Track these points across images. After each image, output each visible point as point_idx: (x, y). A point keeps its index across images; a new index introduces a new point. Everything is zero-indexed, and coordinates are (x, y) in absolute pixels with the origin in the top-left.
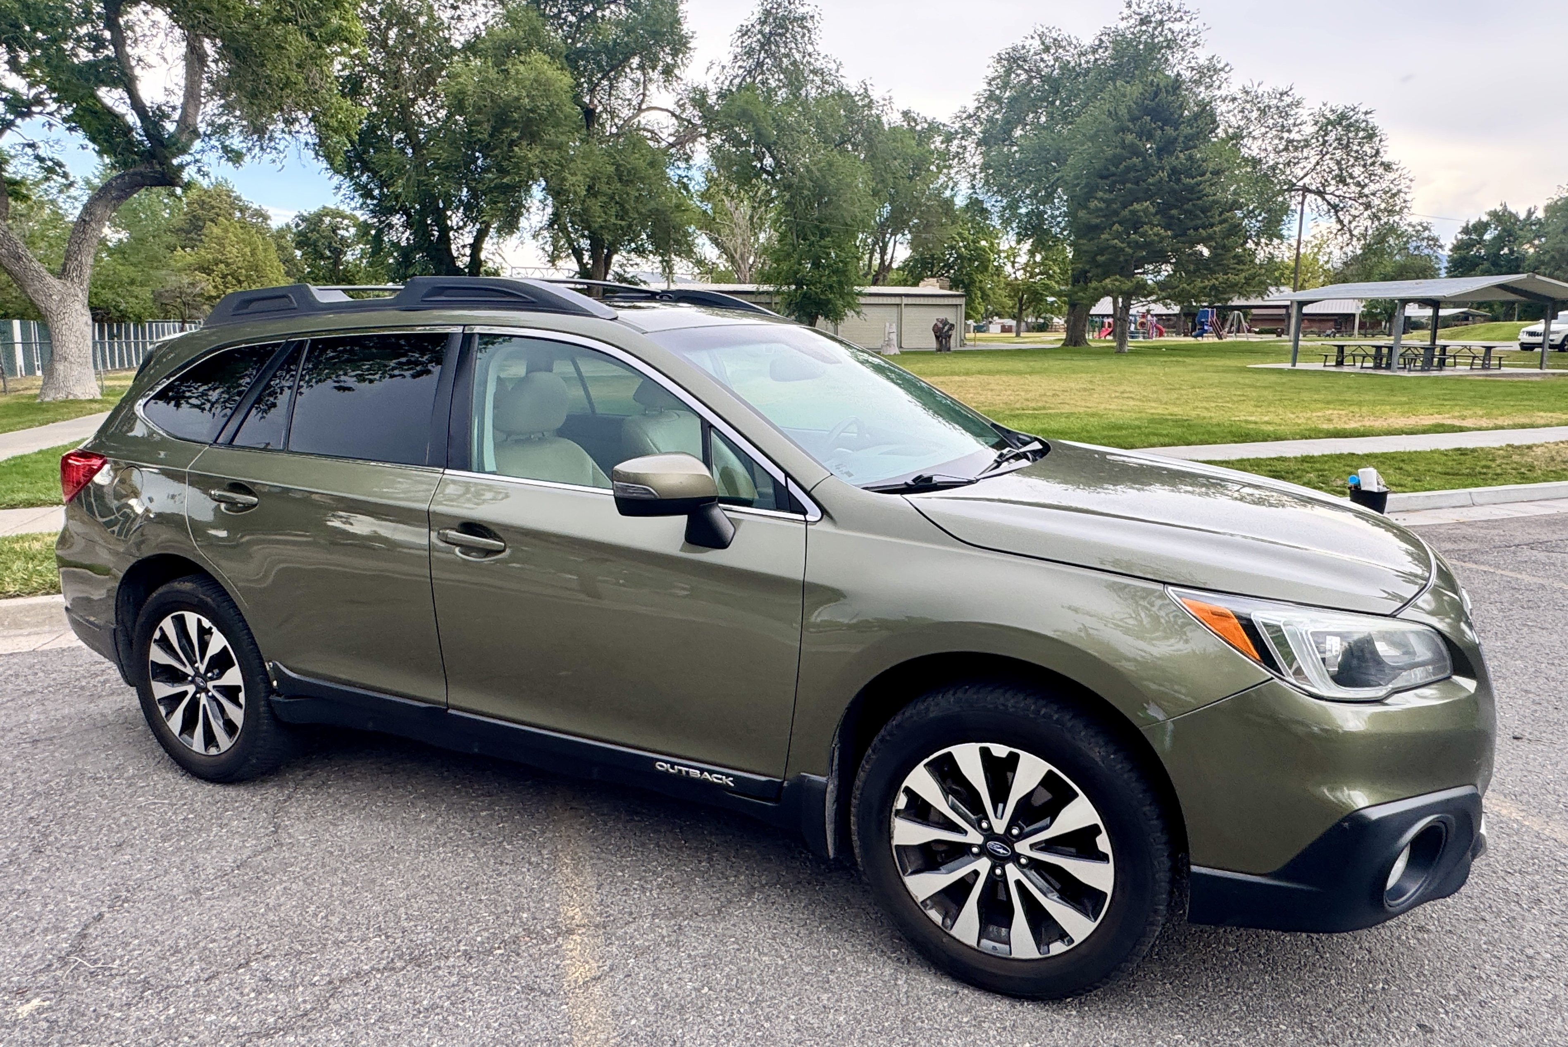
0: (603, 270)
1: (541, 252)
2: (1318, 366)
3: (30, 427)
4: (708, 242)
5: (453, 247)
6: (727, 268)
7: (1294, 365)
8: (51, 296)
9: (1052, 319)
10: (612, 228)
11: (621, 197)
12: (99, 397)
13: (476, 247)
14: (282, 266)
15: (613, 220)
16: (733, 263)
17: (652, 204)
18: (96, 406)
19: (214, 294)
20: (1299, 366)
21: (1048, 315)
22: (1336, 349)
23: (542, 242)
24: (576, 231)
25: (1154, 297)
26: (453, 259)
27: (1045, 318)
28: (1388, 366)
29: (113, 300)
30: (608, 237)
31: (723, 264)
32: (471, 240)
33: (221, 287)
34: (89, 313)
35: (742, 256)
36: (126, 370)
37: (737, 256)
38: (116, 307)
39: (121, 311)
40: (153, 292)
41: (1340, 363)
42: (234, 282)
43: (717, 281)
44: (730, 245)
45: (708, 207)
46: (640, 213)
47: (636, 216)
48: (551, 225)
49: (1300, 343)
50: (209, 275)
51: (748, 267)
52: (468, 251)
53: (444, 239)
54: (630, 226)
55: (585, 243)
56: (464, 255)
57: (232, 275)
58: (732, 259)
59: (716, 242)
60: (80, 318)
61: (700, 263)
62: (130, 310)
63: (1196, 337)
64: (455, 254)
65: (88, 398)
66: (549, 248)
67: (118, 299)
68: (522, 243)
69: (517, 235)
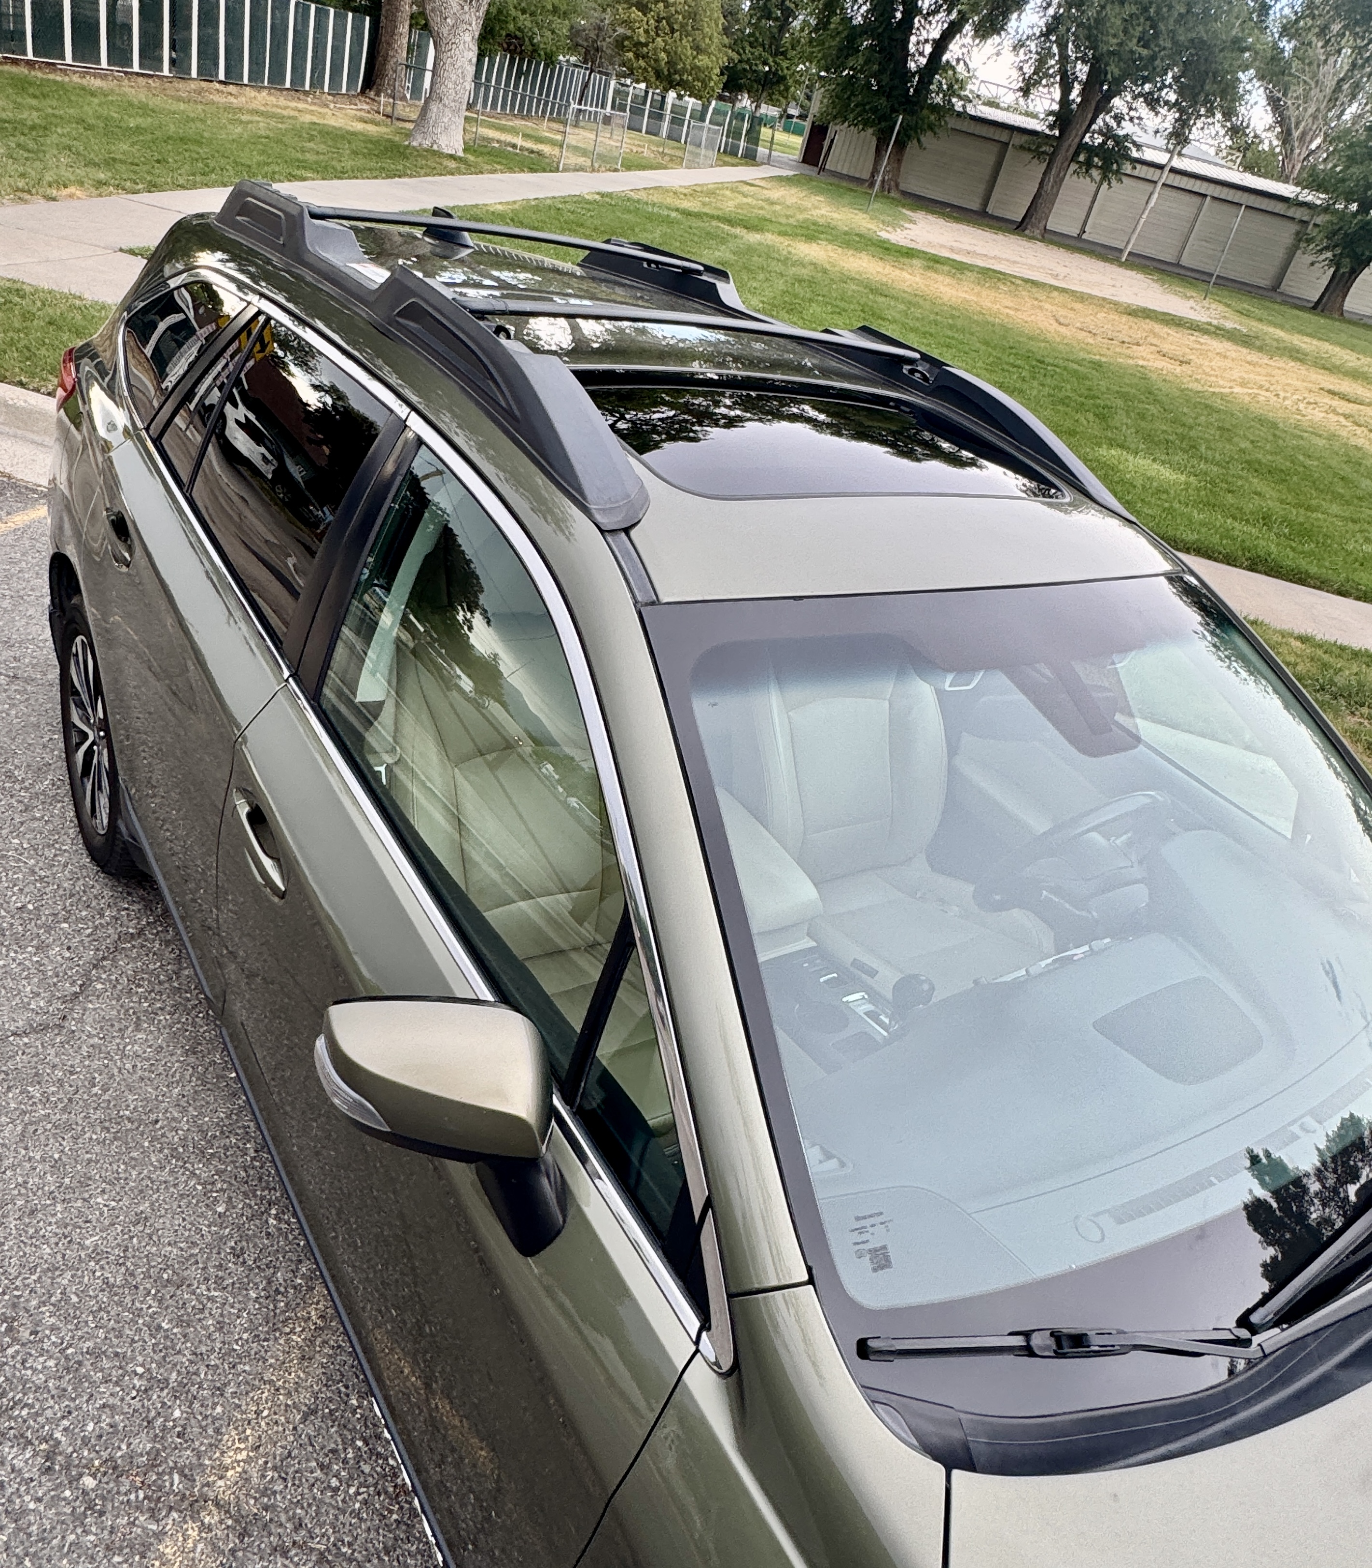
0: (1090, 116)
1: (1015, 74)
3: (376, 177)
4: (1263, 102)
5: (913, 39)
6: (1272, 148)
8: (446, 18)
10: (1126, 56)
11: (1157, 13)
12: (461, 154)
13: (941, 45)
14: (722, 20)
15: (1132, 45)
16: (1284, 143)
17: (1201, 31)
18: (453, 165)
19: (643, 40)
23: (1022, 57)
24: (1077, 47)
26: (906, 54)
29: (530, 29)
30: (1114, 70)
31: (1270, 141)
32: (936, 34)
33: (652, 33)
34: (475, 49)
35: (1304, 134)
36: (523, 118)
37: (1296, 134)
38: (531, 39)
39: (533, 45)
40: (572, 27)
42: (667, 29)
43: (1248, 167)
44: (1293, 113)
45: (1287, 46)
46: (1175, 42)
47: (1168, 45)
48: (1046, 35)
50: (645, 15)
51: (1305, 153)
52: (928, 49)
53: (906, 26)
54: (1153, 58)
55: (1082, 70)
56: (921, 54)
57: (667, 19)
58: (1286, 137)
59: (1274, 103)
60: (466, 53)
61: (1236, 131)
62: (542, 46)
64: (912, 48)
65: (450, 152)
66: (1029, 70)
67: (536, 30)
68: (998, 54)
69: (996, 39)
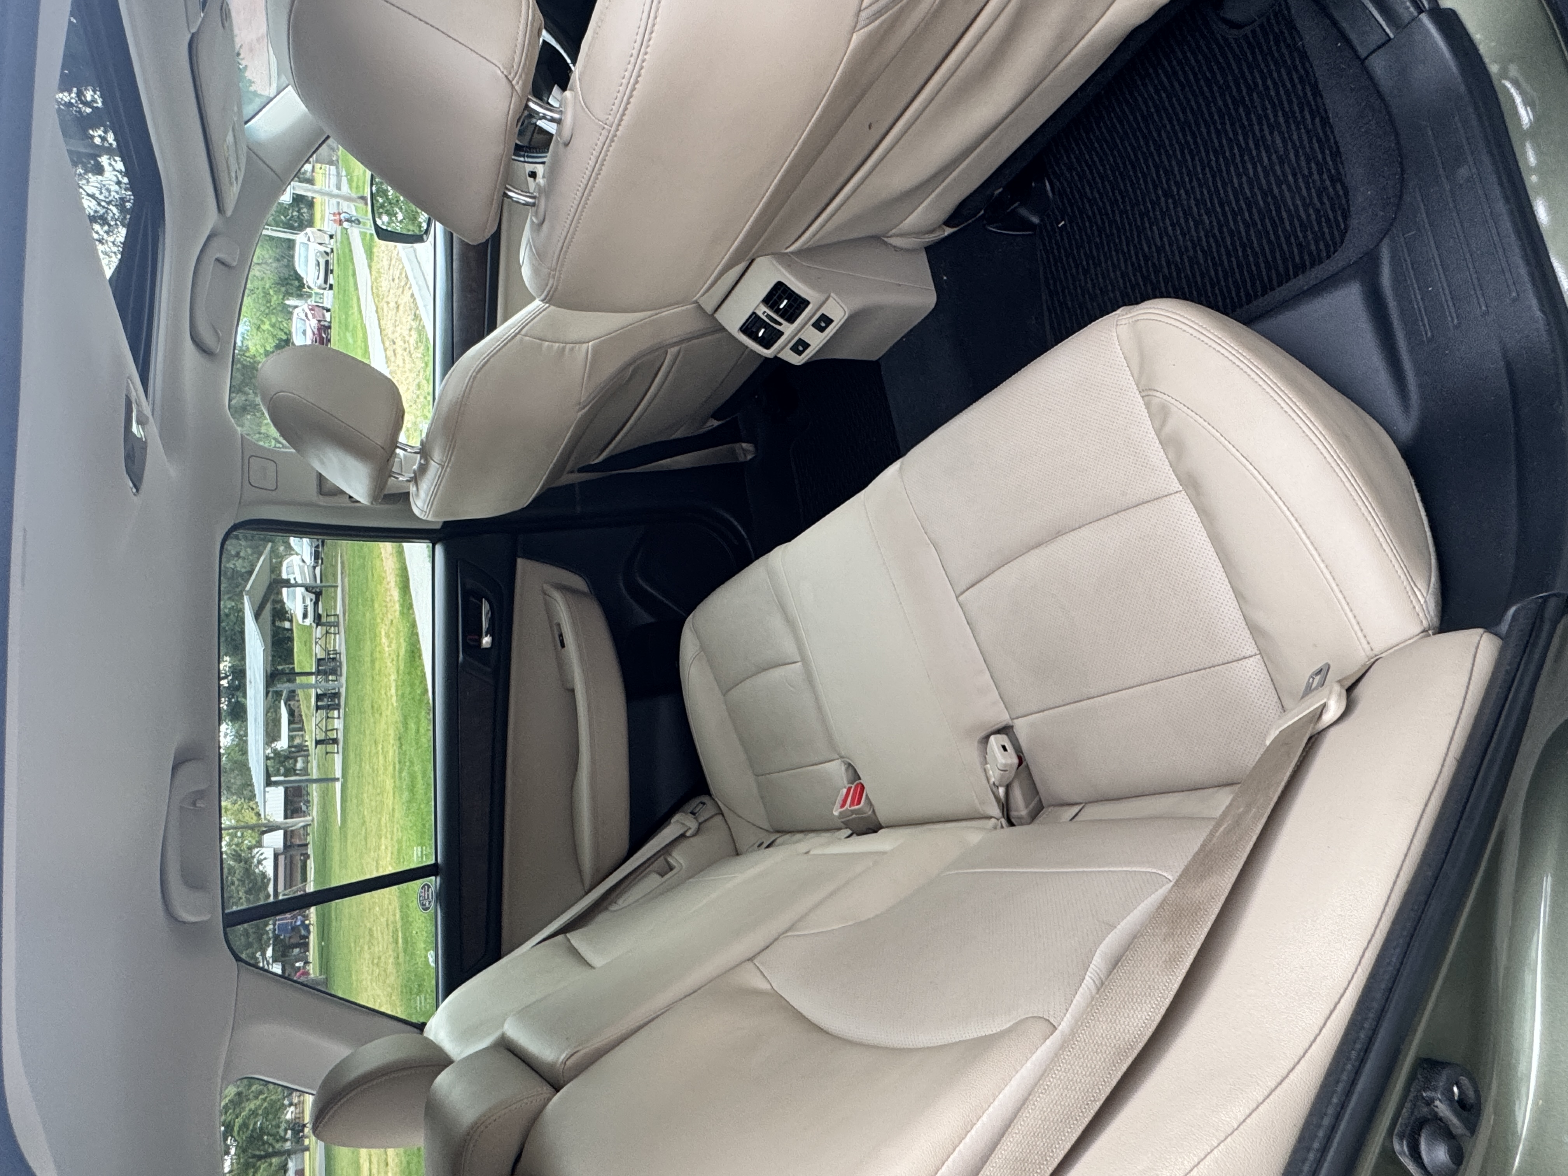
2: (338, 759)
7: (338, 779)
9: (287, 1122)
20: (338, 774)
21: (283, 1126)
22: (319, 746)
25: (258, 954)
27: (286, 1130)
28: (337, 695)
41: (335, 741)
49: (314, 777)
63: (309, 932)
